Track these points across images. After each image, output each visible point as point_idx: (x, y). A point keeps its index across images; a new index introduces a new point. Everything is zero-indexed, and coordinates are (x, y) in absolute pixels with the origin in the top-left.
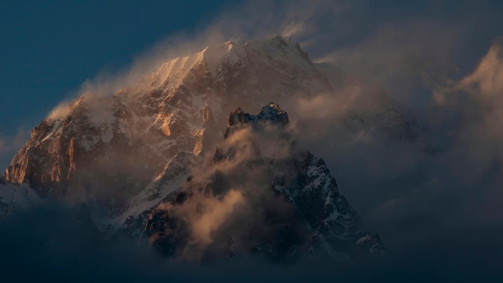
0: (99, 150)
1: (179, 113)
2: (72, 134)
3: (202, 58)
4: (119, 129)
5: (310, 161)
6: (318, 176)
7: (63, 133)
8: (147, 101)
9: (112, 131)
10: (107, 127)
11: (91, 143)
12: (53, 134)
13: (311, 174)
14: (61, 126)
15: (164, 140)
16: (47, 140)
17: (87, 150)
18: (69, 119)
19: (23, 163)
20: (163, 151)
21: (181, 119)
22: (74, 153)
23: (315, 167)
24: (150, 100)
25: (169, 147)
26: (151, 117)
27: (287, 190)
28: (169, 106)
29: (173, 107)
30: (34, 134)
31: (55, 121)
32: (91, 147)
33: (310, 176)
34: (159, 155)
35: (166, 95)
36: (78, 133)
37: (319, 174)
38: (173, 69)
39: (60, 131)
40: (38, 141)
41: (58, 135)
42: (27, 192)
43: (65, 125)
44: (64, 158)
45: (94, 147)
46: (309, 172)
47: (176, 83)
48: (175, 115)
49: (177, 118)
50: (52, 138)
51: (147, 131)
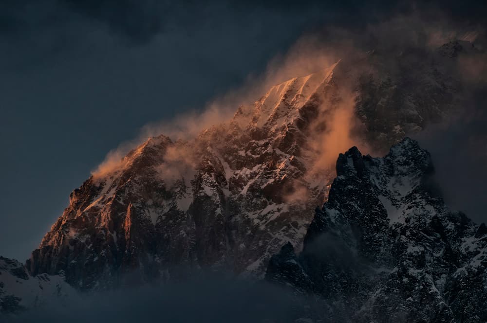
0: (171, 222)
1: (293, 163)
2: (132, 199)
3: (331, 77)
4: (203, 189)
5: (466, 228)
6: (479, 252)
7: (116, 196)
8: (247, 145)
9: (192, 193)
10: (185, 187)
11: (160, 211)
12: (103, 199)
13: (467, 249)
14: (114, 187)
15: (270, 204)
16: (92, 207)
17: (154, 222)
18: (127, 174)
19: (56, 244)
20: (268, 222)
21: (296, 172)
22: (132, 227)
23: (473, 239)
24: (251, 144)
25: (277, 214)
26: (251, 169)
27: (427, 275)
28: (278, 152)
29: (283, 153)
30: (74, 200)
31: (105, 179)
32: (160, 217)
33: (464, 252)
34: (262, 228)
35: (274, 135)
36: (140, 197)
37: (479, 249)
38: (286, 96)
39: (112, 194)
40: (79, 211)
41: (110, 199)
42: (59, 289)
43: (121, 184)
44: (117, 236)
45: (164, 217)
46: (463, 246)
47: (290, 117)
48: (286, 166)
49: (290, 170)
50: (101, 206)
51: (244, 191)
